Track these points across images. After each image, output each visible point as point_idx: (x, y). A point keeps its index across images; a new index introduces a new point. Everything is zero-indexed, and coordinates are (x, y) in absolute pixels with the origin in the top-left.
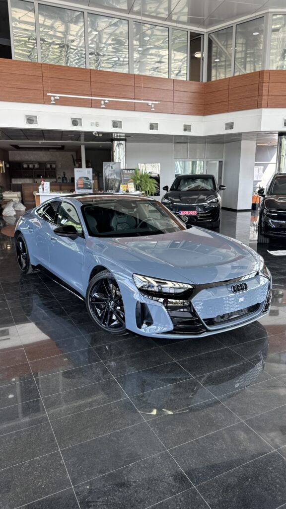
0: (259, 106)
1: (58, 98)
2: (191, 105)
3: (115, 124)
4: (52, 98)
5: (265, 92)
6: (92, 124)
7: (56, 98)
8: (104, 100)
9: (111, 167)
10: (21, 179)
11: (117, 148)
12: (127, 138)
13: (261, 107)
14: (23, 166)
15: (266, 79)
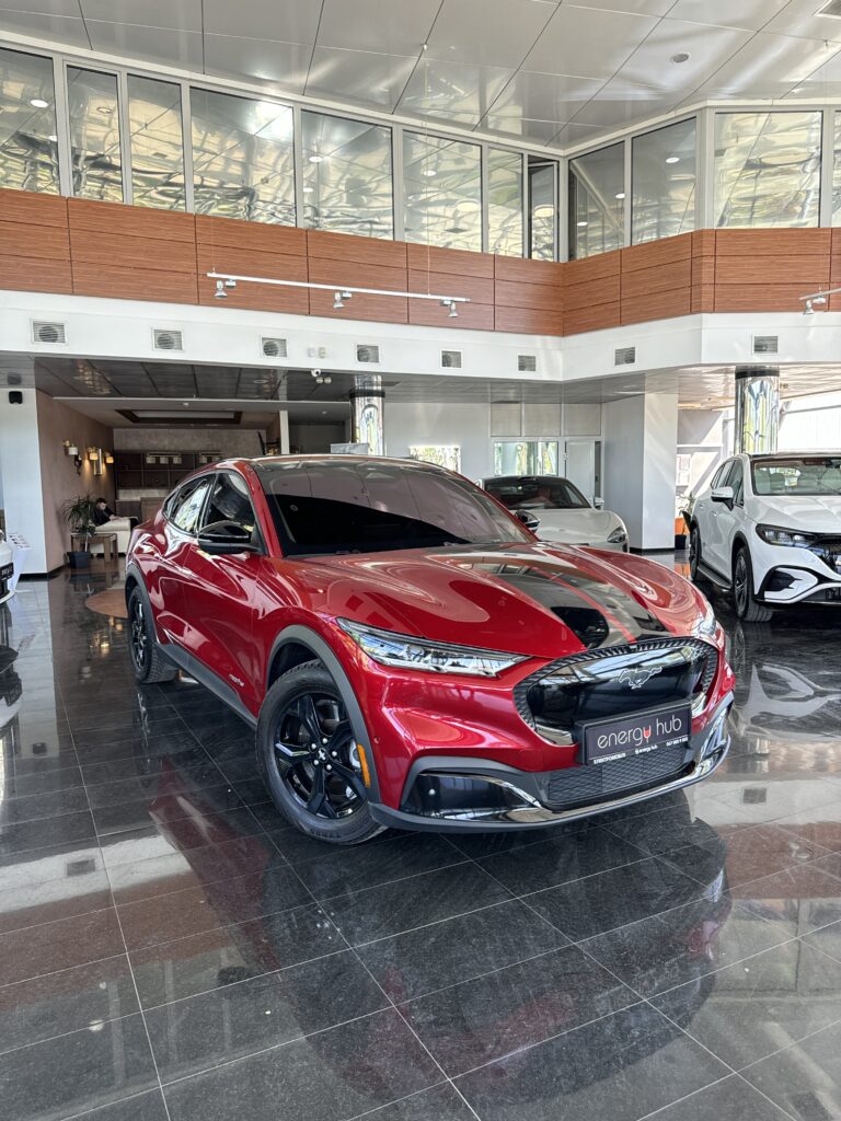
0: (694, 308)
1: (234, 284)
3: (363, 353)
4: (220, 285)
5: (706, 276)
6: (309, 353)
7: (228, 283)
8: (341, 292)
10: (141, 491)
12: (388, 390)
13: (700, 312)
14: (145, 460)
15: (708, 250)
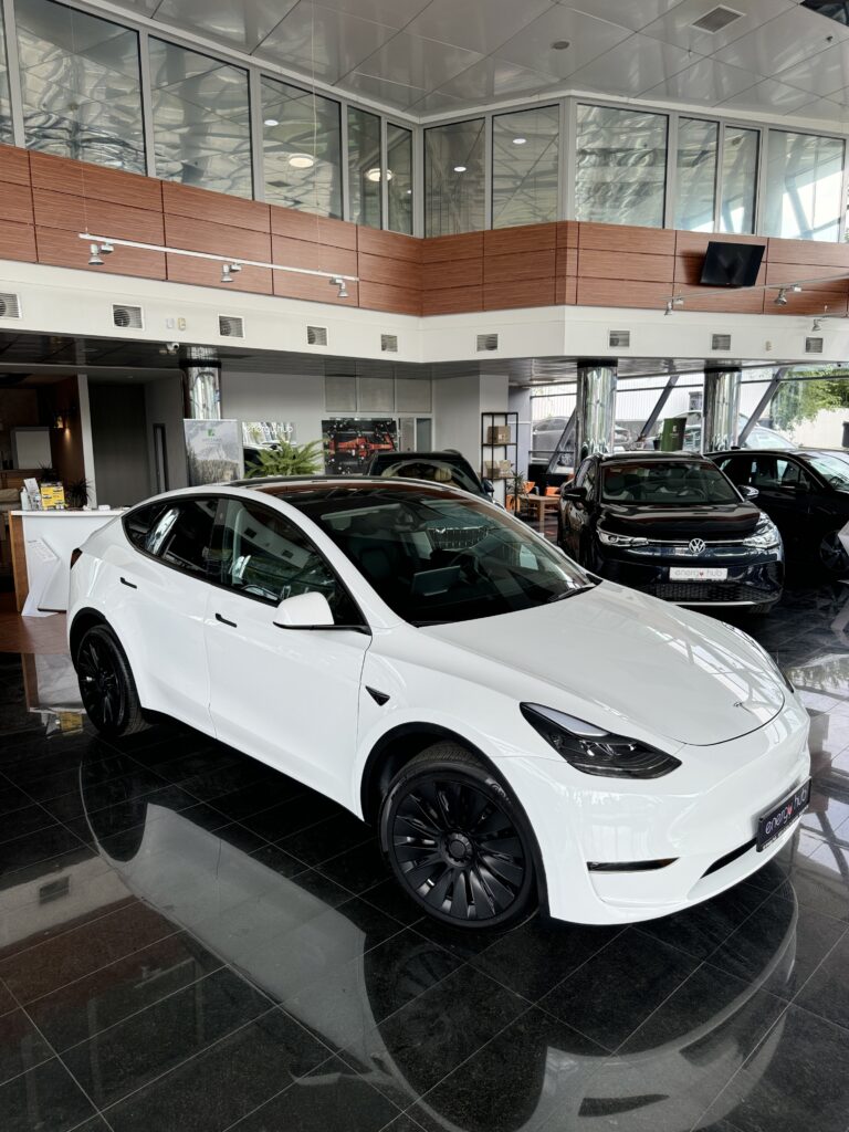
0: (557, 299)
1: (111, 249)
2: (395, 289)
3: (224, 326)
4: (94, 249)
5: (570, 269)
6: (167, 324)
7: (104, 248)
8: (229, 263)
9: (210, 432)
11: (199, 380)
12: (222, 360)
13: (564, 303)
15: (571, 242)
